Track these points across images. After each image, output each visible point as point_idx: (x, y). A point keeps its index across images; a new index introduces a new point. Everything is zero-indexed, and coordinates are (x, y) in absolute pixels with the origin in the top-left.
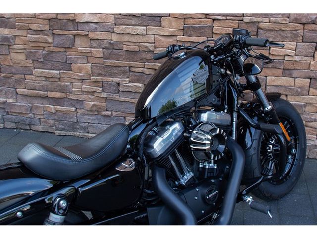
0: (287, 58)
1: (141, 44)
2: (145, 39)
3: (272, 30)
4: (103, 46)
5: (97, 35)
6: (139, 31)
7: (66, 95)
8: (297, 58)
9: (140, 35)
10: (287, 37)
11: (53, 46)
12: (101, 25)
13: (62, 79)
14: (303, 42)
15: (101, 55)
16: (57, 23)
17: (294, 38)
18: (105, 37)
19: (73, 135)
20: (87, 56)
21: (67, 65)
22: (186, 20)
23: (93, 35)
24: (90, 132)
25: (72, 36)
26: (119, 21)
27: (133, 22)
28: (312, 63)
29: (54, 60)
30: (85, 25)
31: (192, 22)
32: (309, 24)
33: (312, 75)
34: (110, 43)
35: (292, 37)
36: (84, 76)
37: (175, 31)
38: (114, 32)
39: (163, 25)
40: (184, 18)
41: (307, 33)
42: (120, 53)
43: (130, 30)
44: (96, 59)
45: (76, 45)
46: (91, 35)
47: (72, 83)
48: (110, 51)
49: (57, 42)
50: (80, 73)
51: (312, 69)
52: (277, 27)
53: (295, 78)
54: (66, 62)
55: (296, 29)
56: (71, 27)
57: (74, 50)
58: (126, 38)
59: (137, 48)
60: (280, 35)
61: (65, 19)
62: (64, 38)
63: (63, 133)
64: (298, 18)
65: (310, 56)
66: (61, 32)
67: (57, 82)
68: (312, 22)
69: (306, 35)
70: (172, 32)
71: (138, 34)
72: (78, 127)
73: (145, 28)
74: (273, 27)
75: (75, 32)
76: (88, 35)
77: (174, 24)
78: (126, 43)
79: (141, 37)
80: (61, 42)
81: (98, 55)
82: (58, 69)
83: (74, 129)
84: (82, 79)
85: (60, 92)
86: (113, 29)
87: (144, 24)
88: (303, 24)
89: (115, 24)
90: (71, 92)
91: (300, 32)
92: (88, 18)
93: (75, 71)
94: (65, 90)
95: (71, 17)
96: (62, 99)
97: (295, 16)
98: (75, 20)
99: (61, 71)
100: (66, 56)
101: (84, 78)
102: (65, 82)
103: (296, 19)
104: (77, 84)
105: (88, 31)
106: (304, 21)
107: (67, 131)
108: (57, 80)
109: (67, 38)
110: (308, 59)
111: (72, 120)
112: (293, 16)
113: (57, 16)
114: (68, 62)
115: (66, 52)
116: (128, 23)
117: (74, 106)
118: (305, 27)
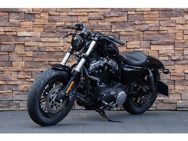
0: (136, 50)
1: (56, 47)
2: (59, 44)
3: (127, 35)
4: (33, 50)
5: (30, 43)
6: (56, 39)
7: (6, 82)
8: (141, 49)
9: (56, 42)
10: (135, 39)
12: (33, 37)
13: (4, 72)
14: (143, 41)
15: (32, 55)
16: (4, 37)
17: (139, 39)
18: (35, 45)
19: (8, 110)
20: (22, 57)
21: (9, 63)
23: (28, 43)
24: (21, 106)
25: (14, 45)
26: (43, 35)
27: (52, 36)
28: (149, 52)
30: (23, 38)
32: (146, 31)
34: (39, 48)
35: (137, 39)
36: (20, 68)
38: (40, 42)
39: (68, 36)
41: (145, 36)
42: (43, 54)
43: (51, 39)
44: (28, 58)
45: (15, 50)
46: (26, 44)
47: (11, 74)
48: (37, 52)
49: (3, 49)
50: (18, 67)
52: (129, 34)
54: (9, 61)
55: (139, 34)
57: (14, 53)
58: (48, 44)
59: (54, 50)
60: (131, 38)
61: (10, 34)
62: (9, 46)
63: (1, 109)
65: (149, 48)
66: (7, 43)
69: (145, 37)
71: (55, 42)
72: (12, 104)
73: (59, 38)
74: (127, 33)
75: (17, 42)
76: (24, 44)
78: (48, 47)
79: (56, 43)
80: (7, 49)
81: (30, 55)
82: (2, 65)
83: (9, 106)
84: (19, 71)
85: (2, 81)
86: (40, 40)
87: (58, 36)
88: (143, 31)
89: (41, 37)
90: (10, 80)
91: (142, 36)
92: (25, 33)
93: (14, 66)
94: (6, 79)
95: (14, 33)
96: (3, 86)
97: (138, 27)
98: (17, 35)
99: (4, 67)
100: (9, 57)
101: (20, 70)
102: (7, 74)
103: (139, 29)
104: (15, 75)
105: (24, 42)
106: (143, 29)
107: (4, 108)
108: (1, 72)
109: (11, 46)
110: (147, 50)
111: (9, 99)
112: (137, 27)
113: (5, 33)
114: (10, 61)
115: (9, 55)
116: (48, 36)
117: (11, 89)
118: (144, 33)
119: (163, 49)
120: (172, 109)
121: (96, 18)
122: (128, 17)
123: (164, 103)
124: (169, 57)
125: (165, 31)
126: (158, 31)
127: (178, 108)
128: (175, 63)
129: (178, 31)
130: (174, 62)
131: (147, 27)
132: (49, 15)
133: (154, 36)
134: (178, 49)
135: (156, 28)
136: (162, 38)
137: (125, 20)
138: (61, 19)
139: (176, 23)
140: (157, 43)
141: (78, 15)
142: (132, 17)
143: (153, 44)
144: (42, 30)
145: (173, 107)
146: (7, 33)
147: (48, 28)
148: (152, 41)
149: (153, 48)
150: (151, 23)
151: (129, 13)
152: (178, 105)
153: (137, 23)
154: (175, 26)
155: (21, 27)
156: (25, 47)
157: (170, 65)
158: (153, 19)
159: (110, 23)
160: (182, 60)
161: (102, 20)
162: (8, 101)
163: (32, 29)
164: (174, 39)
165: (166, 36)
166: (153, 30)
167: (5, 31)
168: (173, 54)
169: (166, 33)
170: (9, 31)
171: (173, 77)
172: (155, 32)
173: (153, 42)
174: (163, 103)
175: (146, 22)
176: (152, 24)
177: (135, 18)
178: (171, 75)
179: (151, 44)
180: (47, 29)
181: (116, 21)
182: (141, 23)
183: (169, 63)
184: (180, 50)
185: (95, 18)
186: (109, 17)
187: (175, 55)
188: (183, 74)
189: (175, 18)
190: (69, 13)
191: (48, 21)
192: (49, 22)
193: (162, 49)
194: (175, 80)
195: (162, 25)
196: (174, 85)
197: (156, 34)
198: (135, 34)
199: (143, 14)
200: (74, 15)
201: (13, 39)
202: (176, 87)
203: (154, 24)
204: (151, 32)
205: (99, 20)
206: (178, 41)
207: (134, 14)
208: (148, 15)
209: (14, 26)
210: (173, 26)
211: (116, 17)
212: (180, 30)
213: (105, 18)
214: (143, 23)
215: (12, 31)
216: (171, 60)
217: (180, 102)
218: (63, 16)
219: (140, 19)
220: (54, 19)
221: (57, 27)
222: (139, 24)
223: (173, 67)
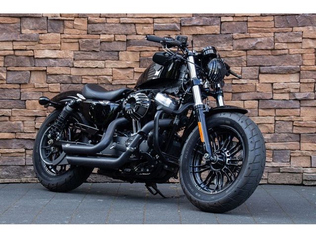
0: (234, 81)
1: (99, 77)
2: (104, 72)
4: (61, 81)
5: (56, 70)
6: (99, 64)
7: (16, 135)
8: (243, 81)
9: (100, 68)
10: (232, 63)
11: (7, 83)
12: (60, 60)
13: (12, 118)
14: (247, 66)
15: (59, 90)
16: (13, 59)
17: (239, 63)
18: (64, 72)
19: (19, 181)
20: (43, 92)
21: (21, 102)
22: (142, 53)
23: (52, 70)
25: (29, 72)
26: (78, 57)
27: (92, 57)
28: (257, 85)
29: (6, 98)
30: (43, 60)
31: (148, 55)
32: (251, 50)
33: (259, 96)
34: (70, 78)
35: (237, 63)
36: (39, 112)
37: (132, 64)
38: (73, 67)
39: (120, 58)
40: (140, 51)
41: (250, 58)
42: (78, 88)
43: (90, 63)
44: (53, 94)
45: (31, 82)
46: (49, 70)
47: (23, 121)
48: (68, 85)
49: (11, 79)
50: (35, 110)
51: (258, 90)
52: (223, 54)
53: (244, 100)
54: (20, 99)
55: (240, 55)
56: (28, 64)
57: (29, 86)
58: (85, 72)
59: (95, 81)
61: (23, 55)
62: (20, 74)
63: (7, 180)
64: (241, 45)
65: (256, 79)
66: (17, 69)
67: (6, 121)
68: (253, 48)
69: (249, 60)
70: (129, 64)
71: (97, 67)
72: (25, 172)
73: (104, 62)
75: (33, 68)
76: (46, 71)
77: (131, 57)
78: (85, 77)
79: (100, 70)
80: (17, 79)
81: (56, 90)
82: (9, 107)
83: (20, 174)
84: (36, 117)
85: (9, 132)
86: (73, 64)
87: (103, 58)
88: (246, 50)
89: (74, 59)
90: (22, 131)
91: (244, 58)
92: (47, 53)
93: (29, 108)
94: (15, 129)
95: (30, 53)
96: (10, 141)
97: (238, 44)
98: (34, 56)
99: (13, 109)
100: (21, 93)
101: (38, 115)
102: (16, 121)
103: (239, 46)
104: (30, 122)
105: (46, 67)
106: (246, 47)
107: (12, 177)
108: (7, 118)
109: (24, 74)
110: (254, 82)
111: (19, 164)
112: (236, 43)
113: (14, 53)
114: (22, 99)
115: (20, 89)
116: (87, 58)
117: (23, 147)
118: (248, 54)
119: (281, 81)
120: (296, 182)
121: (168, 28)
122: (221, 26)
123: (282, 172)
124: (292, 94)
125: (284, 50)
126: (271, 50)
127: (306, 180)
128: (301, 105)
129: (307, 50)
130: (299, 103)
131: (254, 43)
132: (89, 22)
133: (266, 58)
134: (306, 80)
135: (268, 46)
136: (279, 62)
137: (216, 31)
138: (108, 29)
139: (304, 37)
140: (270, 70)
141: (137, 22)
142: (228, 26)
143: (264, 71)
144: (75, 47)
145: (296, 179)
146: (17, 53)
147: (87, 44)
148: (261, 68)
149: (263, 78)
150: (260, 36)
151: (223, 19)
152: (306, 175)
153: (237, 37)
154: (301, 42)
155: (41, 42)
156: (47, 75)
157: (293, 108)
158: (265, 29)
159: (191, 36)
160: (313, 100)
161: (176, 31)
162: (19, 167)
163: (60, 45)
164: (299, 64)
165: (287, 59)
166: (263, 48)
167: (14, 48)
168: (297, 88)
169: (285, 54)
170: (21, 48)
171: (297, 128)
172: (267, 51)
173: (263, 69)
174: (280, 172)
175: (252, 35)
176: (261, 38)
177: (233, 28)
178: (293, 126)
179: (260, 73)
180: (84, 45)
181: (201, 33)
182: (244, 36)
183: (289, 105)
184: (310, 83)
185: (165, 28)
186: (189, 26)
187: (301, 91)
188: (314, 123)
189: (301, 28)
190: (121, 19)
191: (86, 32)
192: (88, 34)
193: (278, 80)
194: (300, 134)
195: (279, 40)
196: (300, 142)
197: (269, 55)
198: (232, 56)
199: (247, 21)
200: (129, 23)
201: (27, 62)
202: (302, 145)
203: (266, 38)
204: (260, 53)
205: (173, 31)
206: (307, 67)
207: (231, 22)
208: (255, 22)
209: (29, 40)
210: (298, 42)
211: (202, 26)
212: (310, 48)
213: (183, 28)
214: (247, 37)
215: (26, 50)
216: (294, 100)
217: (309, 170)
218: (111, 25)
219: (242, 30)
220: (96, 30)
221: (101, 42)
222: (240, 39)
223: (297, 112)
